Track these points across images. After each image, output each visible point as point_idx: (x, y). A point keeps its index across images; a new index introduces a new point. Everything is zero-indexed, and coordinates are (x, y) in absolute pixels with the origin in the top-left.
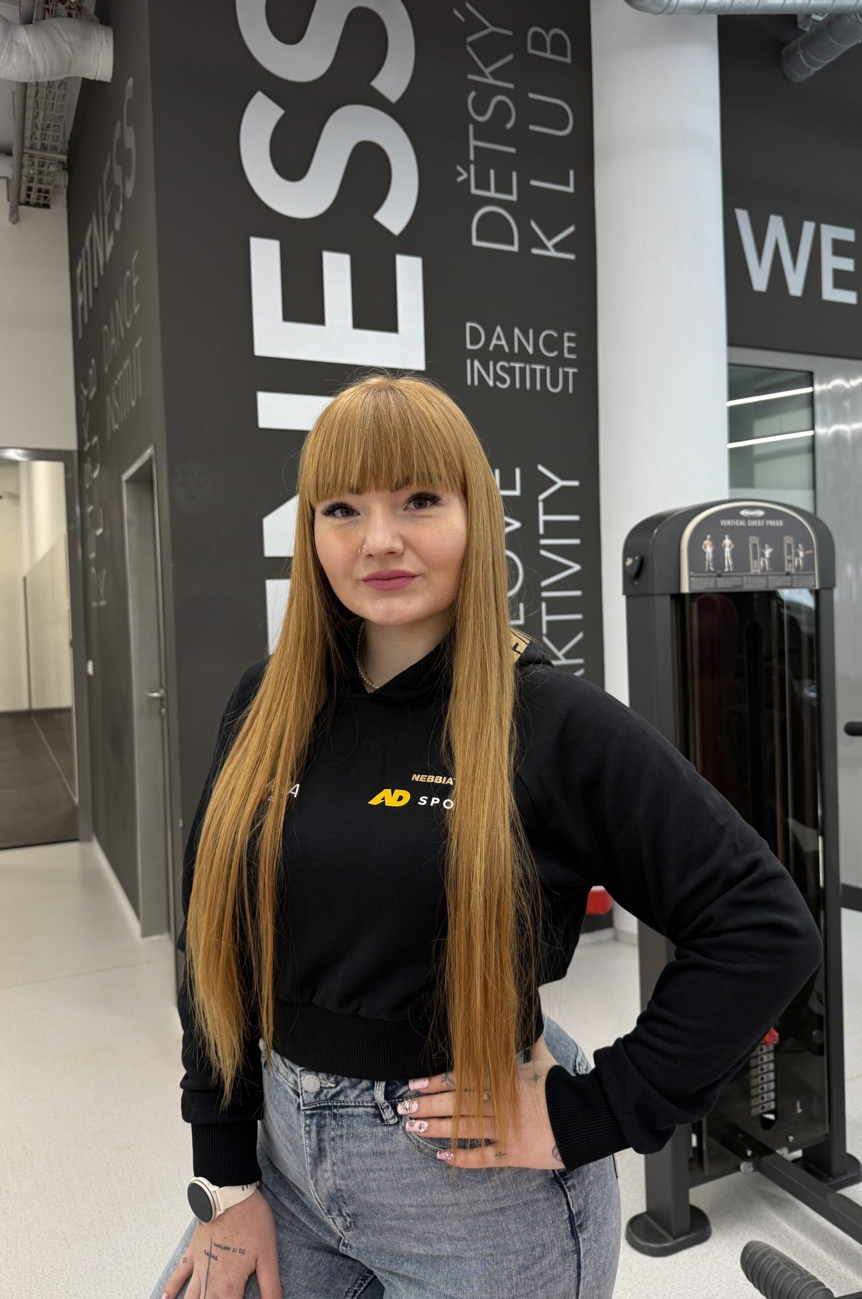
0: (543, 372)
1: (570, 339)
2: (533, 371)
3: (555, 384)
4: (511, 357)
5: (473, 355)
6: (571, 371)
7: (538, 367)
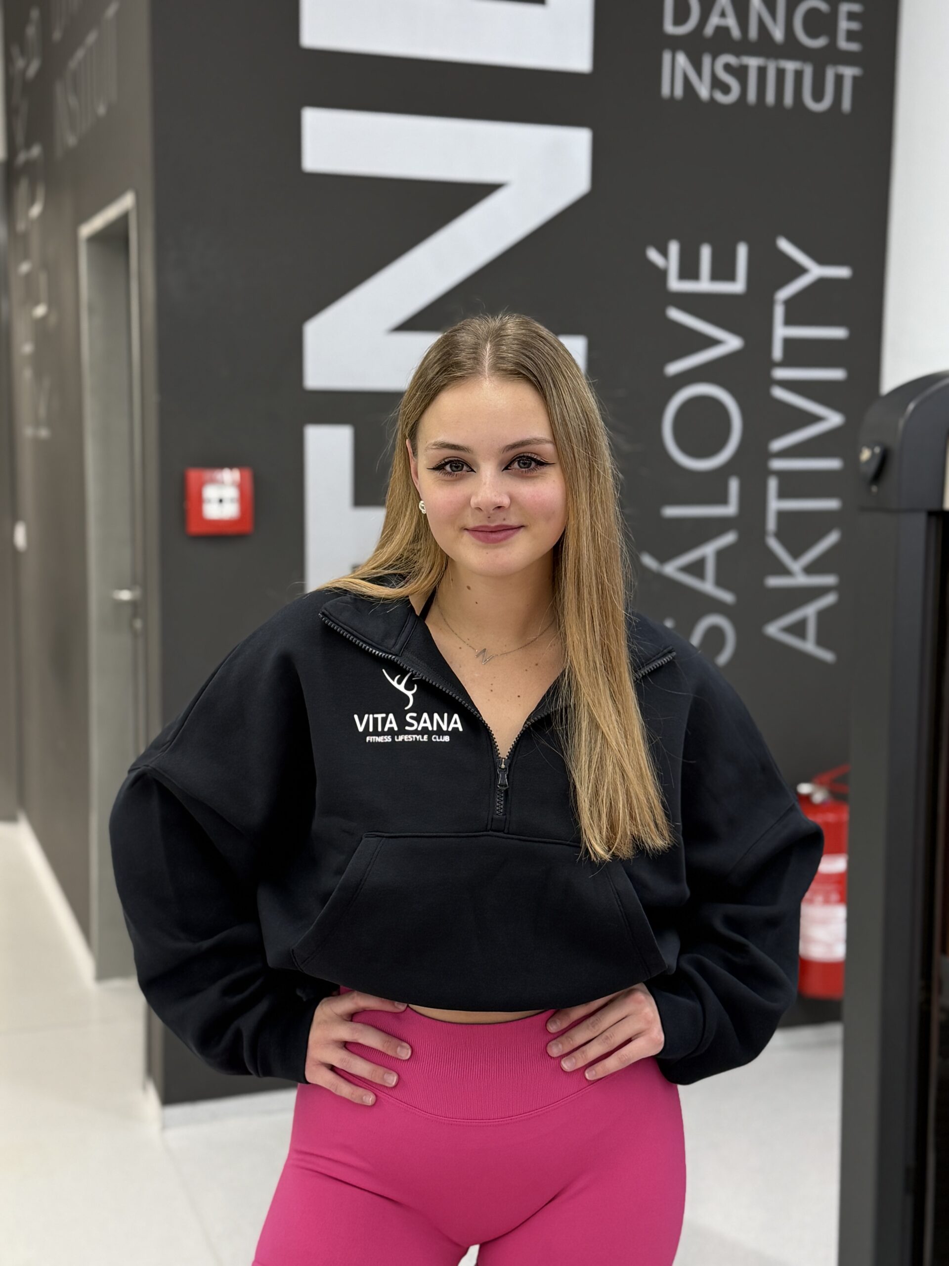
0: (799, 75)
1: (851, 16)
2: (781, 74)
3: (818, 95)
4: (743, 47)
5: (675, 44)
6: (849, 72)
7: (790, 66)
